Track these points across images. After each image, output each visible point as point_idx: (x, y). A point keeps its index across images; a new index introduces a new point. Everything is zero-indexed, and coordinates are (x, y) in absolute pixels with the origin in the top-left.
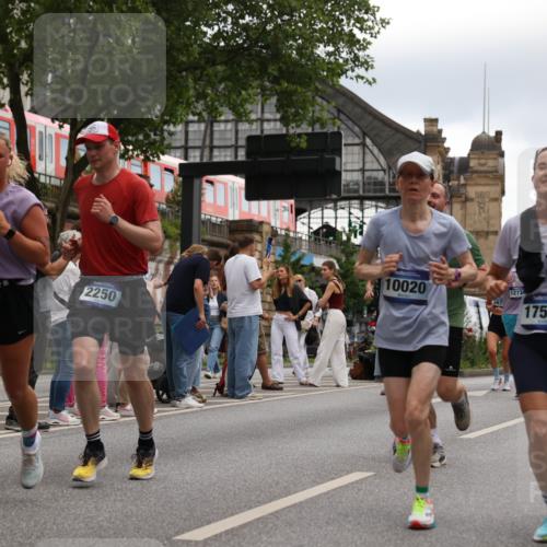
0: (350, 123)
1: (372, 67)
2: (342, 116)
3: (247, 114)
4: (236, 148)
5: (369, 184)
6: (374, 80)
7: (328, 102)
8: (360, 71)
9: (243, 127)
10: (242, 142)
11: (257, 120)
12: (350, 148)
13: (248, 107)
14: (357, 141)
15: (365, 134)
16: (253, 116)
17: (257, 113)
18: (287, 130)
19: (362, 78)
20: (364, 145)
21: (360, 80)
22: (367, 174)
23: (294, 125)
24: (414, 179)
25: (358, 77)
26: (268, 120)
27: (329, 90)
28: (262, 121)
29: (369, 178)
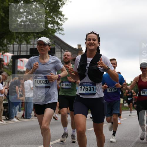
0: (58, 46)
1: (63, 30)
2: (56, 44)
3: (30, 42)
4: (27, 51)
6: (64, 34)
8: (60, 31)
9: (29, 46)
10: (29, 50)
12: (58, 52)
13: (30, 40)
14: (60, 50)
15: (62, 48)
16: (31, 43)
19: (61, 33)
20: (61, 51)
21: (60, 34)
24: (42, 47)
25: (60, 33)
27: (52, 37)
28: (34, 44)
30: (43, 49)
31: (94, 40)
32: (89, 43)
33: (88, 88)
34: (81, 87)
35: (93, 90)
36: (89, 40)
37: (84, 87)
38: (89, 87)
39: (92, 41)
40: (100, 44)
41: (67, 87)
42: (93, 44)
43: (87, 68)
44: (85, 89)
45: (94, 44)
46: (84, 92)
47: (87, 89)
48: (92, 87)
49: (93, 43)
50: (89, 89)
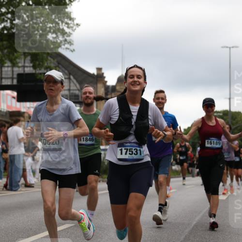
0: (63, 69)
1: (73, 44)
2: (60, 66)
3: (17, 63)
4: (12, 78)
5: (72, 96)
6: (74, 50)
7: (54, 59)
8: (67, 46)
9: (16, 69)
10: (15, 76)
11: (22, 67)
13: (18, 60)
14: (67, 77)
15: (70, 74)
16: (20, 65)
17: (21, 63)
18: (36, 71)
19: (68, 49)
20: (69, 79)
21: (68, 50)
22: (71, 92)
23: (38, 69)
24: (51, 84)
25: (67, 48)
26: (27, 67)
28: (24, 67)
29: (72, 93)
30: (53, 88)
31: (139, 77)
32: (132, 82)
33: (133, 150)
34: (121, 150)
35: (141, 154)
36: (131, 76)
37: (127, 149)
38: (135, 150)
39: (136, 79)
40: (146, 83)
41: (89, 142)
42: (138, 83)
43: (133, 123)
44: (128, 152)
45: (140, 84)
46: (127, 157)
47: (131, 153)
48: (138, 149)
49: (138, 81)
50: (134, 152)
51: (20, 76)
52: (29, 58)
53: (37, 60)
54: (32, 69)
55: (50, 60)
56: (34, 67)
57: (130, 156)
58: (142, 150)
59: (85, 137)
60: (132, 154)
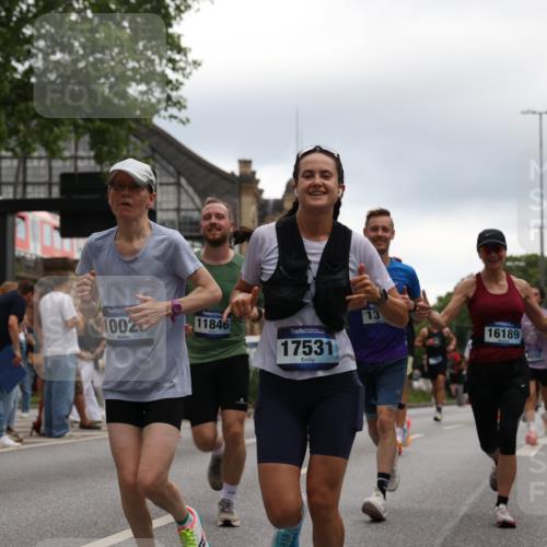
0: (164, 163)
1: (185, 107)
2: (157, 156)
3: (60, 150)
4: (50, 184)
5: (185, 223)
6: (188, 120)
7: (142, 141)
8: (173, 111)
9: (57, 164)
10: (56, 179)
11: (71, 158)
12: (165, 188)
13: (61, 144)
14: (172, 180)
15: (179, 174)
16: (67, 154)
17: (70, 150)
18: (102, 168)
19: (176, 118)
20: (178, 184)
21: (173, 120)
22: (183, 214)
23: (108, 163)
24: (126, 192)
25: (171, 117)
26: (83, 158)
27: (143, 130)
28: (76, 158)
29: (185, 218)
30: (130, 201)
31: (325, 174)
32: (310, 186)
33: (312, 344)
34: (285, 344)
35: (330, 352)
36: (308, 174)
37: (298, 343)
38: (316, 343)
39: (318, 180)
41: (217, 331)
42: (322, 189)
44: (301, 349)
45: (327, 191)
46: (299, 359)
47: (307, 350)
49: (324, 185)
50: (315, 348)
51: (66, 178)
52: (86, 138)
53: (104, 142)
54: (93, 162)
55: (135, 144)
56: (99, 159)
57: (304, 356)
58: (333, 342)
59: (209, 320)
60: (310, 353)
